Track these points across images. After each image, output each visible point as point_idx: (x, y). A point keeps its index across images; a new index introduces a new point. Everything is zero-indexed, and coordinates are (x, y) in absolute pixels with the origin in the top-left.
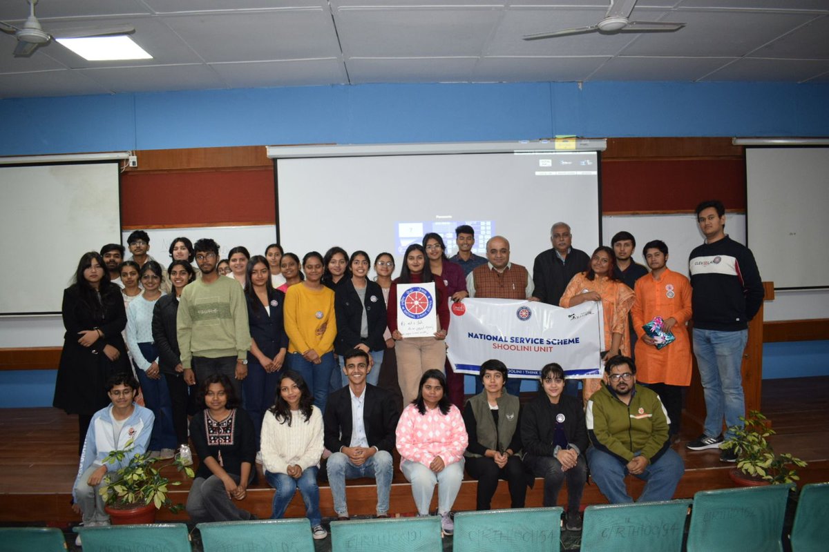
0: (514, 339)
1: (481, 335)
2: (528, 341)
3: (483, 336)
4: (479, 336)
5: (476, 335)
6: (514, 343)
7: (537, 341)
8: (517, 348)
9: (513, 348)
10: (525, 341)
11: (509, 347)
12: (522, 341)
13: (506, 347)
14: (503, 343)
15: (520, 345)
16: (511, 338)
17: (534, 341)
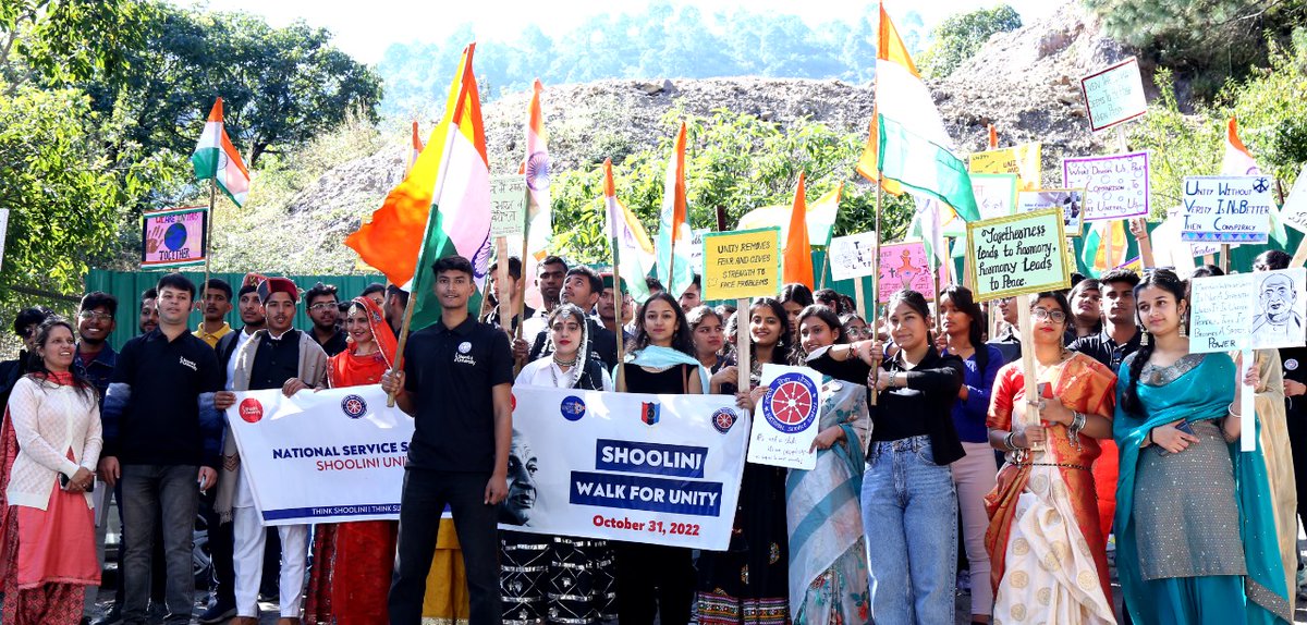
0: (349, 449)
1: (295, 450)
2: (371, 450)
3: (298, 452)
4: (292, 453)
5: (287, 451)
6: (350, 457)
7: (386, 448)
8: (355, 464)
9: (350, 464)
10: (367, 450)
11: (345, 464)
12: (362, 450)
13: (339, 465)
14: (334, 458)
15: (359, 457)
16: (344, 448)
17: (381, 448)
